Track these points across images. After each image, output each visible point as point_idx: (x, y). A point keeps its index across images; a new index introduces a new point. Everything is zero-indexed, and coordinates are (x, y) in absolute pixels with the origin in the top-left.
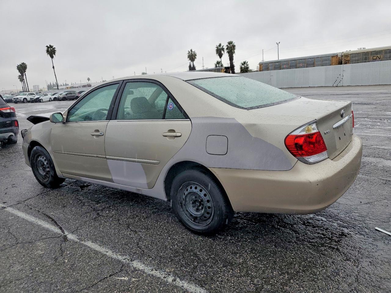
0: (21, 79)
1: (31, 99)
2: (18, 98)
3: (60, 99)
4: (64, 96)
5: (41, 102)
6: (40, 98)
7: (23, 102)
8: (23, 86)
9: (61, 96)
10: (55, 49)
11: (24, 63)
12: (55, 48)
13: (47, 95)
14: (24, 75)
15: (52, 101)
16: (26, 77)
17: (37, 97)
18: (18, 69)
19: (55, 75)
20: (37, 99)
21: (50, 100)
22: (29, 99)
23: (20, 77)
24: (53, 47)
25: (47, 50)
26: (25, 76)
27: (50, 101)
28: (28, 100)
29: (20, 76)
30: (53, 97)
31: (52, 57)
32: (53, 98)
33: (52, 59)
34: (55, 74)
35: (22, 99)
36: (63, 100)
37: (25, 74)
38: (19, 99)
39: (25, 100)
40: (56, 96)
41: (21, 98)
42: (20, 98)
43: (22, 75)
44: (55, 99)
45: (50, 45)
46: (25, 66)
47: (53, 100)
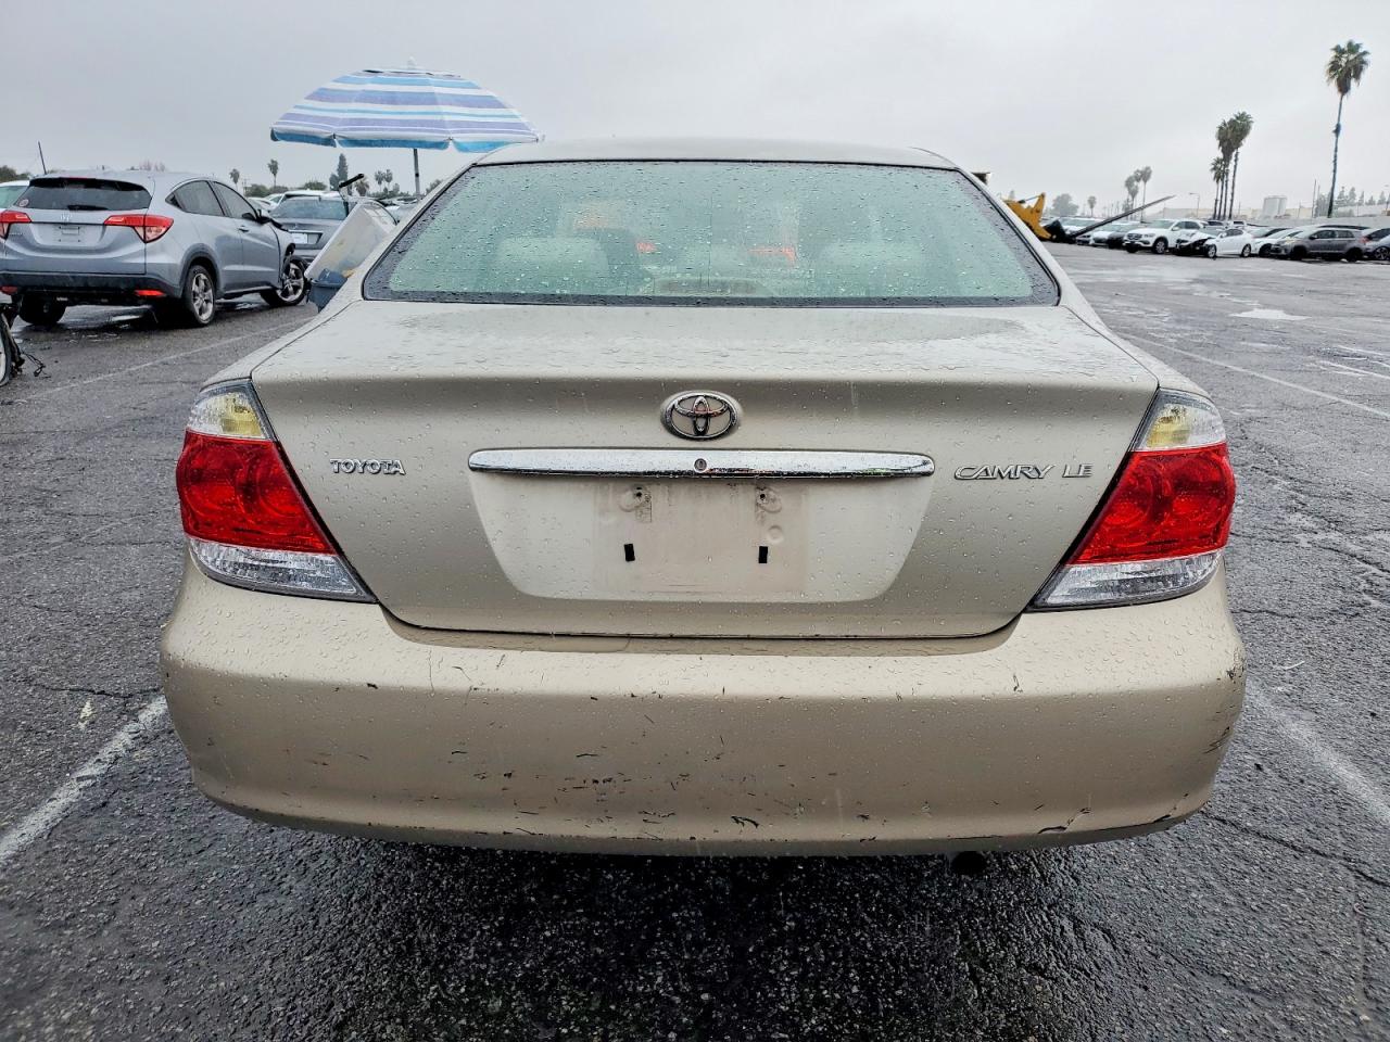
0: (1220, 174)
1: (1178, 241)
2: (1140, 236)
3: (1283, 253)
4: (1300, 243)
5: (1207, 256)
6: (1209, 242)
7: (1153, 250)
8: (1219, 198)
9: (1290, 242)
10: (1365, 58)
11: (1243, 114)
12: (1365, 53)
13: (1240, 233)
14: (1234, 158)
15: (1251, 255)
16: (1235, 167)
17: (1199, 235)
18: (1219, 138)
19: (1335, 161)
20: (1197, 243)
21: (1246, 253)
22: (1172, 243)
23: (1219, 166)
24: (1361, 51)
25: (1333, 63)
26: (1236, 161)
27: (1242, 256)
28: (1170, 246)
29: (1218, 161)
30: (1257, 244)
31: (1344, 88)
32: (1259, 246)
33: (1343, 95)
34: (1335, 156)
35: (1152, 241)
36: (1293, 259)
37: (1236, 156)
38: (1144, 239)
39: (1161, 246)
40: (1272, 240)
41: (1151, 236)
42: (1146, 236)
43: (1227, 158)
44: (1267, 252)
45: (1350, 44)
46: (1243, 126)
47: (1257, 252)
